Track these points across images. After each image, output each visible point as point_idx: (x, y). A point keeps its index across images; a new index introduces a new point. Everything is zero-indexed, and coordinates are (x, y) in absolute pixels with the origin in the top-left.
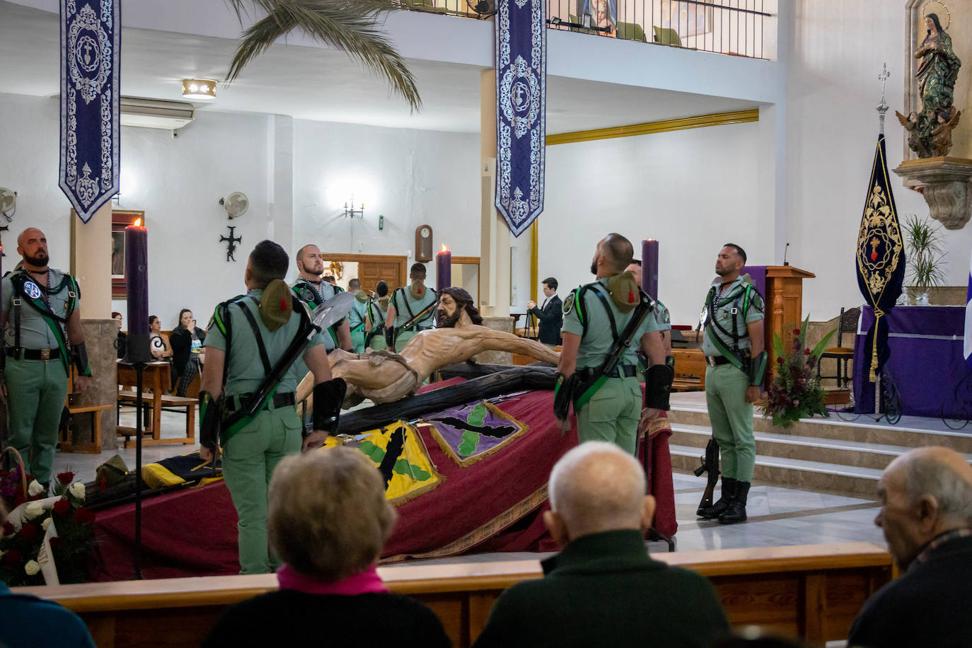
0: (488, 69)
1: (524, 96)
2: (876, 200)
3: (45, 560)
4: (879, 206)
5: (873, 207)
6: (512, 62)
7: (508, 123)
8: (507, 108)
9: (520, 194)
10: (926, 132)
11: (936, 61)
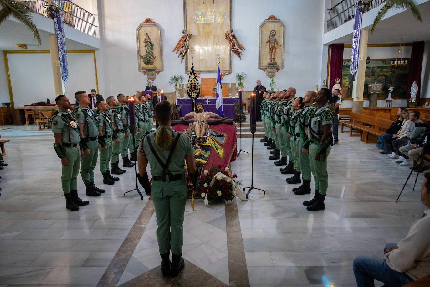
0: (54, 34)
1: (62, 43)
2: (193, 77)
3: (237, 190)
4: (193, 79)
5: (192, 79)
6: (59, 33)
7: (61, 51)
8: (60, 47)
9: (64, 71)
10: (148, 60)
11: (149, 44)
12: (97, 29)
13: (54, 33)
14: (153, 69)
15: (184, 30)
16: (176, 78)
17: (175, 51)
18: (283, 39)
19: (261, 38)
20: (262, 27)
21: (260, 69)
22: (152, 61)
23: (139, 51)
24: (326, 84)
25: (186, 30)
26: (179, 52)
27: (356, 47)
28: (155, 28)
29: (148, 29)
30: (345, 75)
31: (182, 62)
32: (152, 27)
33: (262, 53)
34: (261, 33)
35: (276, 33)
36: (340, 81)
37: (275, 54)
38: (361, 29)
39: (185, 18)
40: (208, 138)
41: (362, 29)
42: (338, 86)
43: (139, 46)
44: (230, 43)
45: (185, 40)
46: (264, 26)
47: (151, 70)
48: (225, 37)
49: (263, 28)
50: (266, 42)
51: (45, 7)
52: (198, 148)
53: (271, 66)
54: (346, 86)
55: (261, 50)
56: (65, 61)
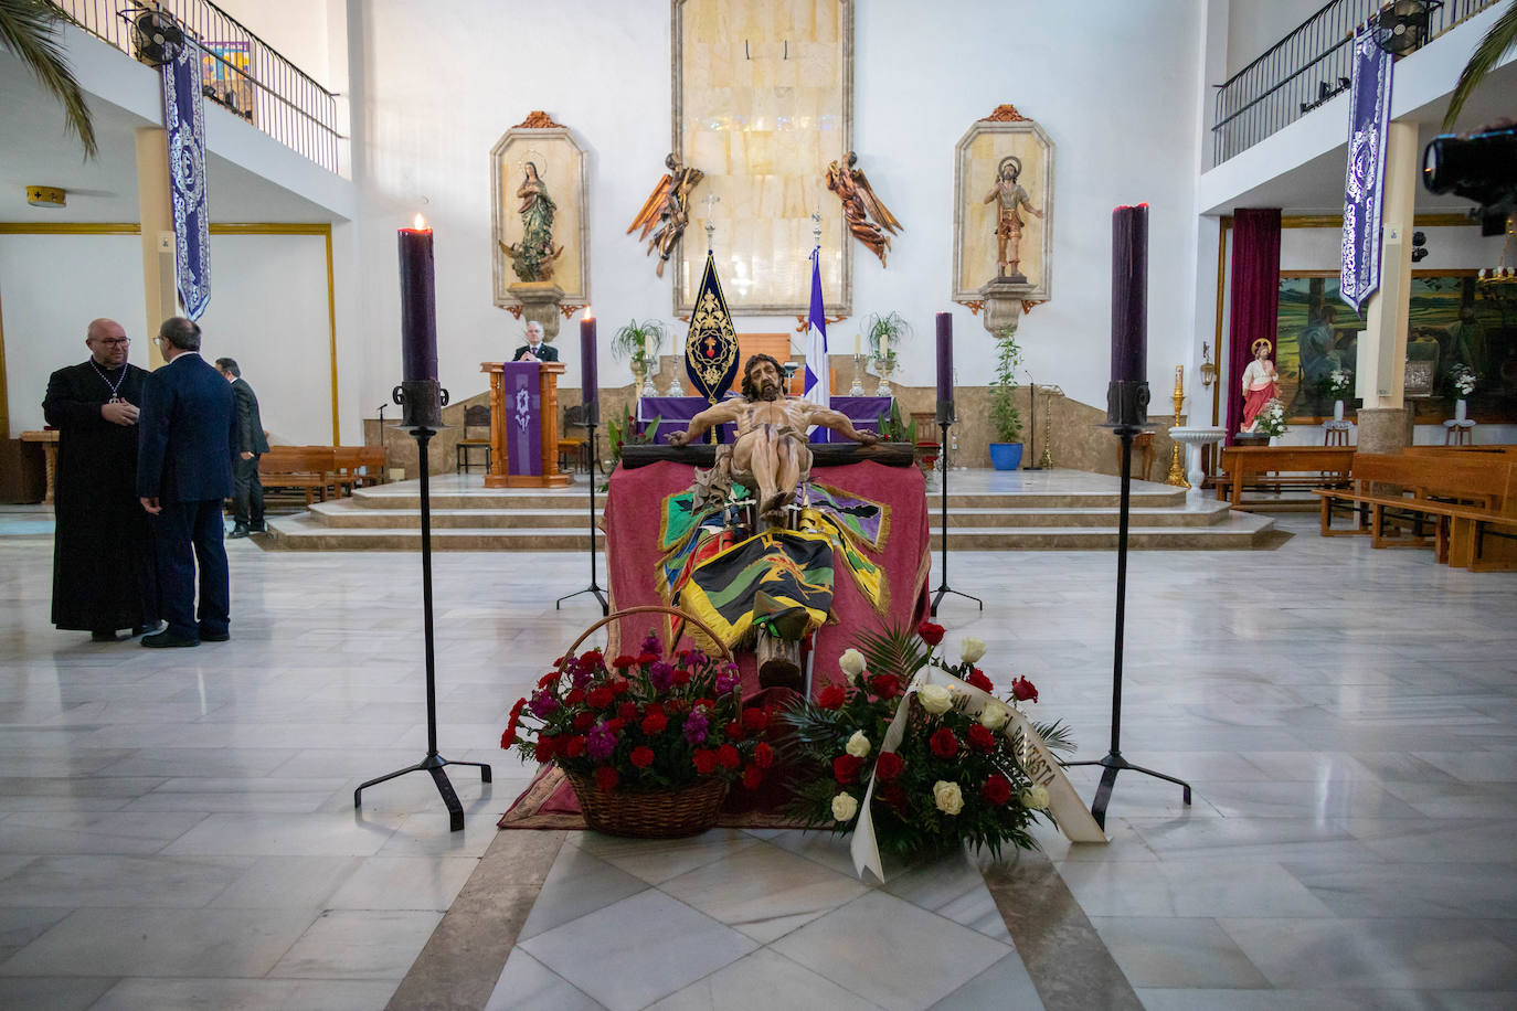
0: (154, 128)
1: (189, 167)
2: (710, 306)
4: (713, 310)
5: (706, 312)
6: (180, 125)
7: (181, 195)
8: (179, 178)
9: (193, 278)
10: (533, 260)
11: (539, 202)
12: (345, 147)
13: (158, 121)
14: (550, 294)
15: (670, 155)
16: (636, 332)
17: (634, 232)
18: (1045, 189)
19: (961, 189)
20: (967, 146)
21: (959, 302)
22: (547, 265)
23: (498, 231)
24: (1212, 362)
25: (680, 156)
26: (651, 236)
27: (1371, 193)
28: (562, 147)
29: (537, 149)
30: (1288, 331)
31: (660, 274)
32: (551, 142)
33: (968, 243)
34: (962, 169)
35: (1020, 169)
36: (1270, 347)
37: (1017, 246)
38: (1389, 121)
39: (678, 111)
40: (809, 514)
41: (1395, 121)
42: (1264, 369)
43: (501, 211)
44: (845, 204)
45: (675, 193)
46: (977, 142)
47: (543, 301)
48: (825, 182)
49: (969, 151)
50: (982, 201)
51: (126, 19)
52: (772, 550)
53: (1006, 288)
54: (1292, 370)
55: (963, 234)
56: (201, 238)
